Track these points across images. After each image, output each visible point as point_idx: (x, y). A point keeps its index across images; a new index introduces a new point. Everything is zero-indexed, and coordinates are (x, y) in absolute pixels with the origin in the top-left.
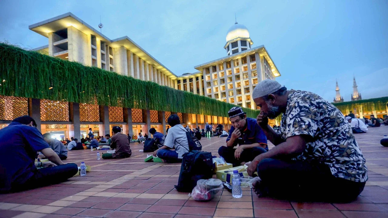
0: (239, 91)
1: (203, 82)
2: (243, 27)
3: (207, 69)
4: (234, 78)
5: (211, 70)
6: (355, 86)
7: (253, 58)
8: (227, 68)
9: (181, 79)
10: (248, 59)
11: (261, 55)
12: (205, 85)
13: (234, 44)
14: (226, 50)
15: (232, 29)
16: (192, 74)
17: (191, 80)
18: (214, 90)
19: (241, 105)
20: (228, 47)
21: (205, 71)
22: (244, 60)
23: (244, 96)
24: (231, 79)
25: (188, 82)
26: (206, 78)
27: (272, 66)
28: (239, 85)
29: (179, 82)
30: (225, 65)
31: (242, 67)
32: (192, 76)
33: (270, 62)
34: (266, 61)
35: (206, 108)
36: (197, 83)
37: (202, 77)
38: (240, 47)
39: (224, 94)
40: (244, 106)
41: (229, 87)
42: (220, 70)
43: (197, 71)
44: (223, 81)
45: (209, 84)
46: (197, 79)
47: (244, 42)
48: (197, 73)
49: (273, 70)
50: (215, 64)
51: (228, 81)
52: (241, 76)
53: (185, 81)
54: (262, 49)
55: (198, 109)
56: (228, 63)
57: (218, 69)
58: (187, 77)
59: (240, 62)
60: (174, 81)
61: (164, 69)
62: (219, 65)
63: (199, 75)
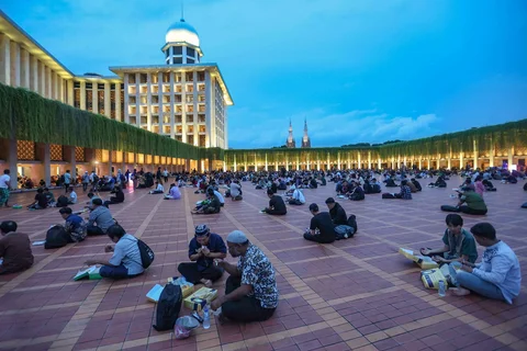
0: (179, 118)
1: (122, 93)
2: (192, 30)
3: (132, 77)
4: (173, 98)
5: (138, 78)
6: (306, 130)
7: (201, 76)
8: (164, 81)
9: (82, 81)
10: (195, 76)
11: (213, 75)
12: (127, 100)
13: (178, 49)
14: (164, 55)
15: (176, 27)
16: (103, 77)
17: (101, 86)
18: (141, 110)
19: (180, 137)
20: (168, 51)
21: (127, 79)
22: (189, 76)
23: (185, 125)
24: (168, 98)
25: (95, 90)
26: (130, 89)
27: (225, 92)
28: (179, 108)
29: (77, 84)
30: (161, 77)
31: (186, 86)
32: (103, 81)
33: (222, 86)
34: (217, 83)
35: (128, 141)
36: (113, 94)
37: (122, 86)
38: (184, 56)
39: (155, 118)
40: (184, 140)
41: (164, 109)
42: (153, 82)
43: (113, 74)
44: (156, 99)
45: (133, 99)
46: (113, 86)
47: (191, 50)
48: (112, 77)
49: (226, 97)
50: (144, 71)
51: (164, 101)
52: (183, 98)
53: (89, 85)
54: (214, 67)
55: (115, 141)
56: (166, 76)
57: (149, 79)
58: (93, 79)
59: (183, 77)
60: (66, 81)
61: (48, 58)
62: (152, 74)
63: (117, 82)
